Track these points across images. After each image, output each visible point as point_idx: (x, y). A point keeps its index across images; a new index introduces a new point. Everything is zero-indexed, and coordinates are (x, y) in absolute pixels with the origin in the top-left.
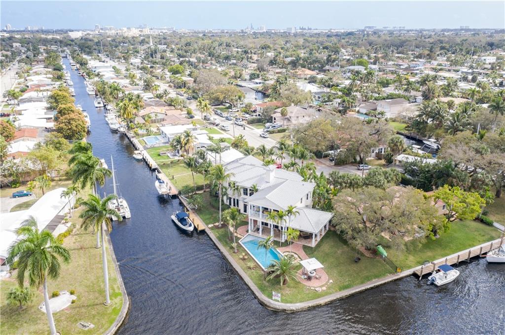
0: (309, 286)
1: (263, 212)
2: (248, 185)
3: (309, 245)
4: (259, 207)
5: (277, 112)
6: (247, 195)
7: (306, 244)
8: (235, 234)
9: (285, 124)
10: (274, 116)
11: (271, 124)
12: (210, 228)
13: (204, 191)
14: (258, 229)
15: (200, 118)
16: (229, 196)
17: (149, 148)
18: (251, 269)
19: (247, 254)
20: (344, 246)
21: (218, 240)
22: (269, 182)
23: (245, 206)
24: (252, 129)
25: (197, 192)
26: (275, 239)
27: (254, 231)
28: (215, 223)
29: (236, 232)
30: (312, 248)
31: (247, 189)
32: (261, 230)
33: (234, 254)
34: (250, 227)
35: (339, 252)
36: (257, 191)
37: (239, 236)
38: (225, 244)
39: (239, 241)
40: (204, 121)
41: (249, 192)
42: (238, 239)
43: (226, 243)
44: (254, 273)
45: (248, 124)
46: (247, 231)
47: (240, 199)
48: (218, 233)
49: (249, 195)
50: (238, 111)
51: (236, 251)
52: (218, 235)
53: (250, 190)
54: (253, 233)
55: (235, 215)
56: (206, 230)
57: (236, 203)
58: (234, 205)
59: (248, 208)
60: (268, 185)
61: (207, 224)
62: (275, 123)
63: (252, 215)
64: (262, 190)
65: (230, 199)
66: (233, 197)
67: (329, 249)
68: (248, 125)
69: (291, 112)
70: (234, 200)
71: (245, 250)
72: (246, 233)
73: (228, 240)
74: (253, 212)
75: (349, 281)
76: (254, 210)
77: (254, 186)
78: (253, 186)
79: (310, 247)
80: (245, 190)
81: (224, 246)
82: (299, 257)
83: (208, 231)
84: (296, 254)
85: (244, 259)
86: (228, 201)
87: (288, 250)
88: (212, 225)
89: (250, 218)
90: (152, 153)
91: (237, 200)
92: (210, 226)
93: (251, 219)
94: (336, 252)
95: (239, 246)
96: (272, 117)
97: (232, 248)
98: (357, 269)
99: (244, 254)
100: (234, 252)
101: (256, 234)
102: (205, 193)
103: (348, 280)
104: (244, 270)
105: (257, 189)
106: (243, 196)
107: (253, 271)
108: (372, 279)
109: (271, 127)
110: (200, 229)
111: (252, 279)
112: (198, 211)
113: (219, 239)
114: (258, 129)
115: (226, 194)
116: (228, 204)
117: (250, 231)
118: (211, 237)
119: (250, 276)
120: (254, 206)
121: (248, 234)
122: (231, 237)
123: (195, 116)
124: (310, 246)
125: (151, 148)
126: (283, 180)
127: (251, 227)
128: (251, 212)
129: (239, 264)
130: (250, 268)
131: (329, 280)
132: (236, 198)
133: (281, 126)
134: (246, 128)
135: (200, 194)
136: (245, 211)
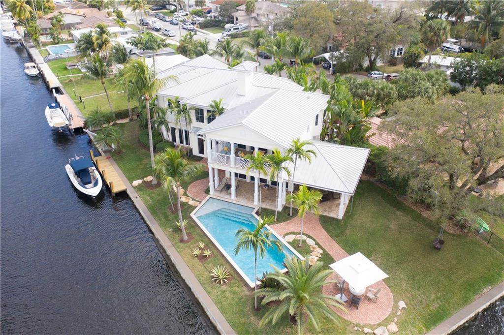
0: (357, 325)
1: (236, 153)
2: (205, 103)
3: (332, 215)
4: (229, 144)
5: (240, 10)
6: (203, 121)
7: (325, 214)
8: (183, 199)
9: (252, 25)
10: (235, 15)
11: (233, 25)
12: (135, 188)
13: (131, 120)
14: (228, 187)
15: (135, 23)
16: (170, 125)
17: (53, 60)
18: (219, 282)
19: (210, 244)
20: (398, 213)
21: (149, 213)
22: (244, 96)
23: (201, 143)
24: (207, 34)
25: (118, 122)
26: (264, 206)
27: (221, 191)
28: (146, 177)
29: (185, 194)
30: (337, 220)
31: (202, 111)
32: (233, 188)
33: (182, 245)
34: (211, 184)
35: (393, 226)
36: (221, 112)
37: (191, 202)
38: (163, 220)
39: (192, 215)
40: (140, 26)
41: (206, 115)
42: (187, 209)
43: (166, 217)
44: (228, 294)
45: (201, 28)
46: (207, 191)
47: (190, 129)
48: (152, 198)
49: (206, 121)
50: (187, 14)
51: (186, 238)
52: (150, 202)
53: (208, 111)
54: (218, 194)
55: (178, 165)
56: (128, 192)
57: (185, 136)
58: (181, 142)
59: (207, 145)
60: (243, 100)
61: (131, 180)
62: (238, 24)
63: (214, 160)
64: (233, 109)
65: (173, 130)
66: (178, 127)
67: (372, 222)
68: (200, 30)
69: (260, 9)
70: (180, 131)
71: (205, 235)
72: (205, 194)
73: (169, 213)
74: (215, 153)
75: (438, 298)
76: (217, 151)
77: (216, 103)
78: (214, 104)
79: (333, 219)
80: (200, 113)
81: (162, 225)
82: (317, 244)
83: (132, 194)
84: (311, 238)
85: (202, 258)
86: (170, 134)
87: (292, 230)
88: (140, 181)
89: (210, 166)
90: (56, 66)
91: (186, 131)
92: (136, 183)
93: (213, 169)
94: (387, 228)
95: (193, 225)
96: (233, 17)
97: (178, 230)
98: (443, 265)
99: (202, 245)
100: (182, 241)
101: (224, 196)
102: (132, 123)
103: (433, 296)
104: (203, 285)
105: (223, 109)
106: (195, 124)
107: (224, 287)
108: (480, 289)
109: (232, 29)
110: (116, 189)
111: (223, 311)
112: (116, 156)
113: (153, 210)
114: (214, 33)
115: (163, 122)
116: (170, 139)
117: (212, 191)
118: (138, 206)
119: (218, 303)
120: (217, 143)
121: (209, 197)
122: (176, 205)
123: (127, 21)
124: (335, 216)
125: (56, 59)
126: (270, 91)
127: (213, 182)
128: (212, 154)
129: (192, 268)
130: (216, 280)
131: (396, 302)
132: (184, 129)
133: (247, 28)
134: (197, 32)
135: (122, 125)
136: (202, 151)
